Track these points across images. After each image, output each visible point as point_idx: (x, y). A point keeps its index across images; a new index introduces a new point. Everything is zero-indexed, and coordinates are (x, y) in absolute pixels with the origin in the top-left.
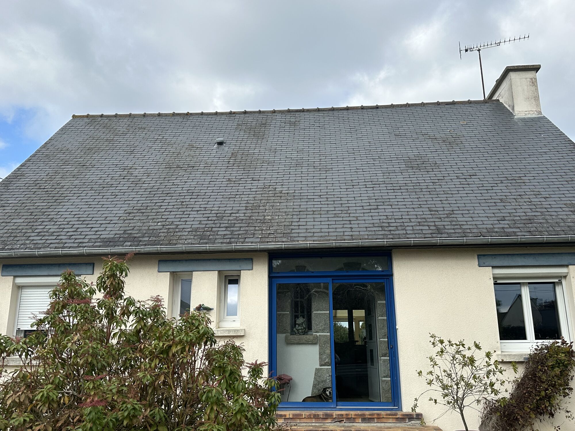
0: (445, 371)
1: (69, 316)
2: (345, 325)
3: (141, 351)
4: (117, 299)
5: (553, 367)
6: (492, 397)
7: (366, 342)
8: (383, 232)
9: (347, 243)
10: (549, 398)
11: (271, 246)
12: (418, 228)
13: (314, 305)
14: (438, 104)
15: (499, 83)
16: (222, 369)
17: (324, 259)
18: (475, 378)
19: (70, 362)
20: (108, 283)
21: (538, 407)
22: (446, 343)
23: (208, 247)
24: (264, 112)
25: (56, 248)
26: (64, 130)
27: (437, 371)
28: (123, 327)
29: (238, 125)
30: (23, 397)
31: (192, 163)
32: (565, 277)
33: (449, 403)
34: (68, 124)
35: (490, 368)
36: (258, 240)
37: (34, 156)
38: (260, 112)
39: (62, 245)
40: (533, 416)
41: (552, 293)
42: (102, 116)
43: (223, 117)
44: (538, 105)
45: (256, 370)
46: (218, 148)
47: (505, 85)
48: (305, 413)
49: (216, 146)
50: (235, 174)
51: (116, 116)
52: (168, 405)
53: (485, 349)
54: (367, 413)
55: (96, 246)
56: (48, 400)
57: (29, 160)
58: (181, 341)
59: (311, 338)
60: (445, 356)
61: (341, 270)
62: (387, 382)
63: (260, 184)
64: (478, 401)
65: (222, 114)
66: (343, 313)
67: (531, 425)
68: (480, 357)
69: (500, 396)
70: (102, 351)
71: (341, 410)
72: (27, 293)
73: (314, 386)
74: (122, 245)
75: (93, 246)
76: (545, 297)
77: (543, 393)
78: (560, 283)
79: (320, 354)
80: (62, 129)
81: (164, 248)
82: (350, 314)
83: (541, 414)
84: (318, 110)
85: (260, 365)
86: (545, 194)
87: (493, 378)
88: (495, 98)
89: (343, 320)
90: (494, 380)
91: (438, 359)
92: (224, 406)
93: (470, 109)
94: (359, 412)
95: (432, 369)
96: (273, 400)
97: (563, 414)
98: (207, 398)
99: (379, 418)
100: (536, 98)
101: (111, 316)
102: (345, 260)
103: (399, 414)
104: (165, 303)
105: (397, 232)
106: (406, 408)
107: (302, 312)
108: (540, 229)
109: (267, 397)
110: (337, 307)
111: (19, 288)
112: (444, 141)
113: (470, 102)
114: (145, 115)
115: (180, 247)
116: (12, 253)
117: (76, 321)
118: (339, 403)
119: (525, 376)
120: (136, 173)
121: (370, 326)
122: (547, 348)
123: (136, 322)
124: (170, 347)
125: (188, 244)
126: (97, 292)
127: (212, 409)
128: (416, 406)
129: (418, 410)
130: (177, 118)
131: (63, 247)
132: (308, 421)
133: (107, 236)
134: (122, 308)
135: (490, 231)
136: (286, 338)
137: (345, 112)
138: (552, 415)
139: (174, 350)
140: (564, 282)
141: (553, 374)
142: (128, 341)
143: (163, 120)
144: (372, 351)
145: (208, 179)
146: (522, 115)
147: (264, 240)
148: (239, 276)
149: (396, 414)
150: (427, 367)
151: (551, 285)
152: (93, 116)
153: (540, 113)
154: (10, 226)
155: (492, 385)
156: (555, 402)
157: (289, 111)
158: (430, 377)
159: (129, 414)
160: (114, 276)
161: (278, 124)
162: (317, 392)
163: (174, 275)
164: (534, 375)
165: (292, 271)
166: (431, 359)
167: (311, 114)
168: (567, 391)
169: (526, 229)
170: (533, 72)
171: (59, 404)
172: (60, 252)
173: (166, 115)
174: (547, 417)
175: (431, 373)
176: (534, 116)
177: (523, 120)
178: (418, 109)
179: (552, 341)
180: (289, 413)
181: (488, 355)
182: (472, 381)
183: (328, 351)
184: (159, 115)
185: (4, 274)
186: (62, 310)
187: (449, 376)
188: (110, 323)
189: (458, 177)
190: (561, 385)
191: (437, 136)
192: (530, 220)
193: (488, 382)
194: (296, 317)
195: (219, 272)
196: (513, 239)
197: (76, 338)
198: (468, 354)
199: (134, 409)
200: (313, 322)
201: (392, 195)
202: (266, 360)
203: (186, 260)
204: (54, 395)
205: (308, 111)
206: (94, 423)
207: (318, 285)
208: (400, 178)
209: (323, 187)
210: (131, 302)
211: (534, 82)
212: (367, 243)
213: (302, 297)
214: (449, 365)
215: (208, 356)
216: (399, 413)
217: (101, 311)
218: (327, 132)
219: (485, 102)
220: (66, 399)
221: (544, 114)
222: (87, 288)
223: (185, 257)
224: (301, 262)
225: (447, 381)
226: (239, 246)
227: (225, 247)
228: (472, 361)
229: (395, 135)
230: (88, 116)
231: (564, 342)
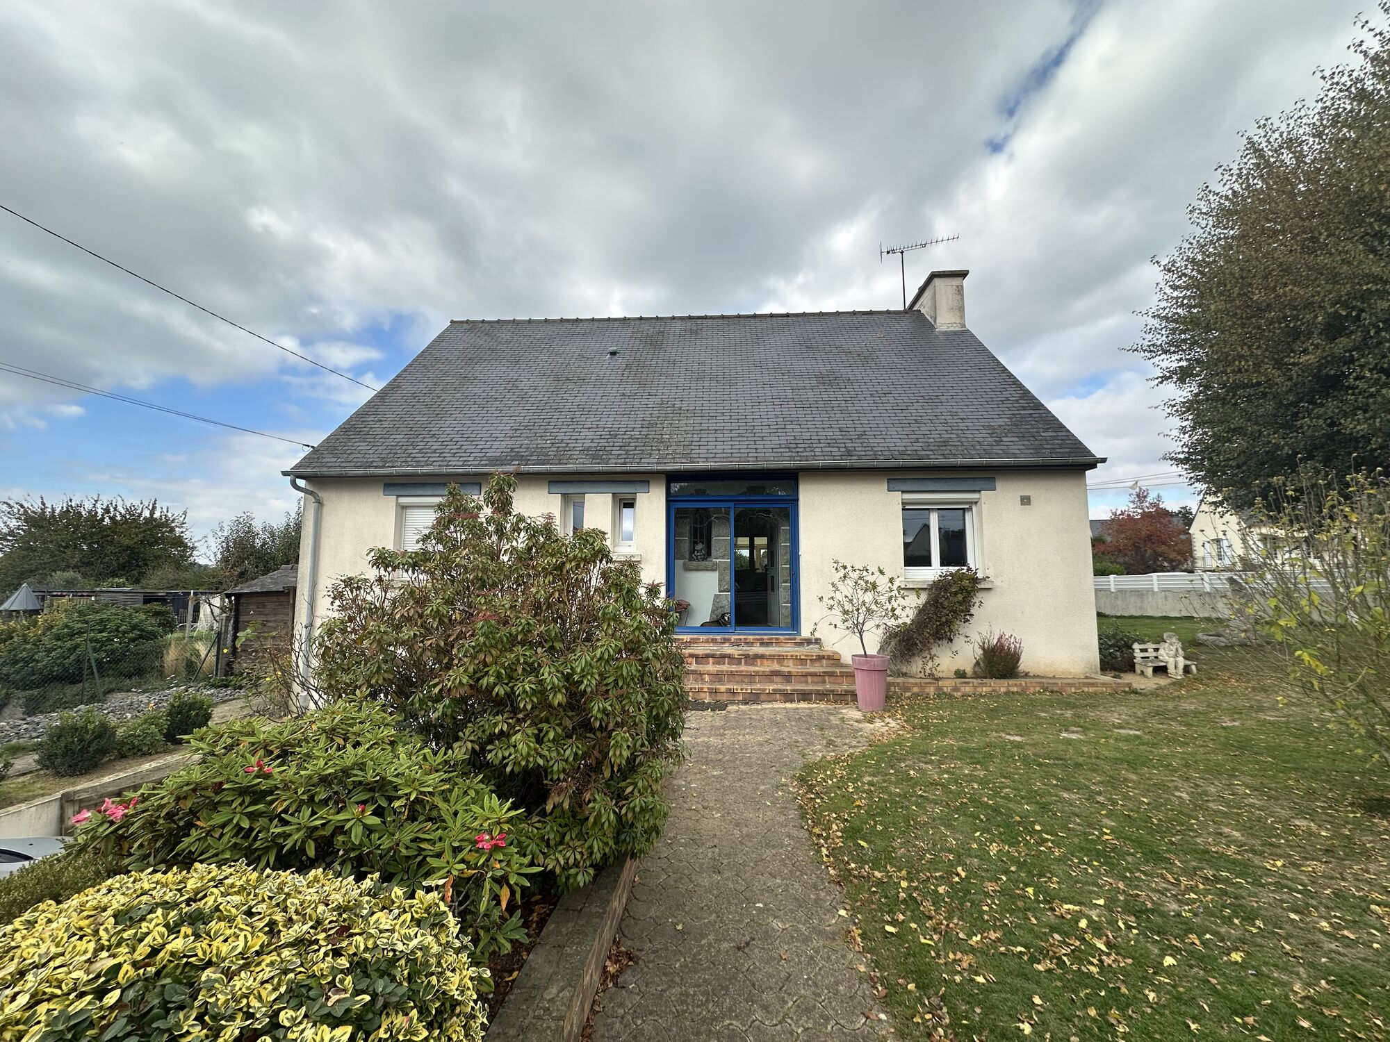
0: (846, 597)
1: (456, 531)
2: (746, 553)
3: (533, 567)
4: (506, 515)
5: (956, 594)
6: (892, 622)
7: (766, 570)
8: (790, 454)
9: (750, 465)
10: (949, 623)
11: (670, 467)
12: (827, 449)
13: (714, 532)
14: (854, 313)
15: (922, 290)
16: (618, 586)
17: (726, 482)
18: (876, 603)
19: (460, 578)
20: (496, 497)
21: (937, 632)
22: (849, 568)
23: (601, 467)
24: (662, 319)
25: (440, 466)
26: (441, 337)
27: (838, 596)
28: (514, 543)
29: (633, 333)
30: (412, 611)
31: (582, 376)
32: (976, 503)
33: (848, 628)
34: (446, 330)
35: (892, 593)
36: (655, 461)
37: (410, 365)
38: (657, 318)
39: (445, 463)
40: (932, 641)
41: (961, 522)
42: (483, 321)
43: (617, 324)
44: (963, 317)
45: (653, 591)
46: (611, 358)
47: (928, 294)
48: (703, 637)
49: (609, 356)
50: (630, 387)
51: (499, 321)
52: (564, 623)
53: (888, 575)
54: (766, 637)
55: (483, 465)
56: (437, 614)
57: (405, 370)
58: (575, 557)
59: (711, 564)
60: (848, 581)
61: (744, 494)
62: (787, 607)
63: (658, 400)
64: (878, 626)
65: (616, 320)
66: (745, 541)
67: (930, 649)
68: (883, 583)
69: (900, 621)
70: (492, 566)
71: (739, 634)
72: (412, 513)
73: (713, 612)
74: (510, 464)
75: (479, 465)
76: (955, 526)
77: (944, 619)
78: (970, 509)
79: (720, 580)
80: (439, 337)
81: (555, 468)
82: (752, 542)
83: (940, 639)
84: (723, 317)
85: (658, 585)
86: (962, 415)
87: (895, 604)
88: (916, 308)
89: (743, 547)
90: (895, 606)
91: (840, 585)
92: (621, 622)
93: (888, 320)
94: (757, 637)
95: (833, 595)
96: (671, 620)
97: (962, 638)
98: (604, 614)
99: (778, 642)
100: (961, 309)
101: (500, 532)
102: (747, 484)
103: (798, 639)
104: (558, 521)
105: (805, 454)
106: (805, 632)
107: (702, 537)
108: (954, 452)
109: (666, 617)
110: (739, 533)
111: (404, 507)
112: (859, 355)
113: (888, 312)
114: (530, 321)
115: (571, 467)
116: (393, 471)
117: (463, 537)
118: (738, 628)
119: (926, 603)
120: (521, 386)
121: (772, 554)
122: (951, 575)
123: (528, 539)
124: (563, 564)
125: (580, 464)
126: (485, 507)
127: (609, 625)
128: (814, 631)
129: (817, 635)
130: (566, 325)
131: (447, 466)
132: (706, 645)
133: (494, 454)
134: (512, 524)
135: (902, 454)
136: (684, 564)
137: (752, 320)
138: (951, 640)
139: (568, 566)
140: (974, 508)
141: (955, 600)
142: (520, 558)
143: (550, 327)
144: (773, 578)
145: (600, 393)
146: (944, 328)
147: (661, 460)
148: (635, 499)
149: (795, 639)
150: (828, 592)
151: (961, 511)
152: (474, 322)
153: (964, 325)
154: (390, 443)
155: (893, 610)
156: (954, 628)
157: (690, 318)
158: (832, 602)
159: (523, 629)
160: (501, 490)
161: (678, 332)
162: (715, 618)
163: (565, 497)
164: (936, 601)
165: (691, 495)
166: (833, 585)
167: (715, 322)
168: (968, 617)
169: (939, 452)
170: (960, 279)
171: (450, 620)
172: (444, 470)
173: (554, 321)
174: (945, 642)
175: (832, 598)
176: (957, 329)
177: (945, 333)
178: (832, 318)
179: (957, 568)
180: (686, 638)
181: (891, 581)
182: (874, 607)
183: (728, 578)
184: (546, 321)
185: (386, 493)
186: (448, 525)
187: (851, 601)
188: (500, 539)
189: (872, 396)
190: (962, 611)
191: (852, 349)
192: (945, 443)
193: (890, 608)
194: (696, 543)
195: (613, 494)
196: (926, 462)
197: (464, 553)
198: (871, 579)
199: (528, 624)
200: (713, 548)
201: (801, 413)
202: (663, 580)
203: (578, 482)
204: (443, 609)
205: (711, 317)
206: (487, 637)
207: (718, 511)
208: (810, 395)
209: (726, 403)
210: (521, 519)
211: (960, 290)
212: (772, 464)
213: (701, 523)
214: (851, 591)
215: (604, 575)
216: (798, 637)
217: (490, 528)
218: (733, 342)
219: (905, 312)
220: (458, 616)
221: (969, 327)
222: (473, 504)
223: (576, 477)
224: (700, 485)
225: (848, 607)
226: (634, 467)
227: (619, 468)
228: (874, 586)
229: (807, 347)
230: (467, 322)
231: (969, 569)
